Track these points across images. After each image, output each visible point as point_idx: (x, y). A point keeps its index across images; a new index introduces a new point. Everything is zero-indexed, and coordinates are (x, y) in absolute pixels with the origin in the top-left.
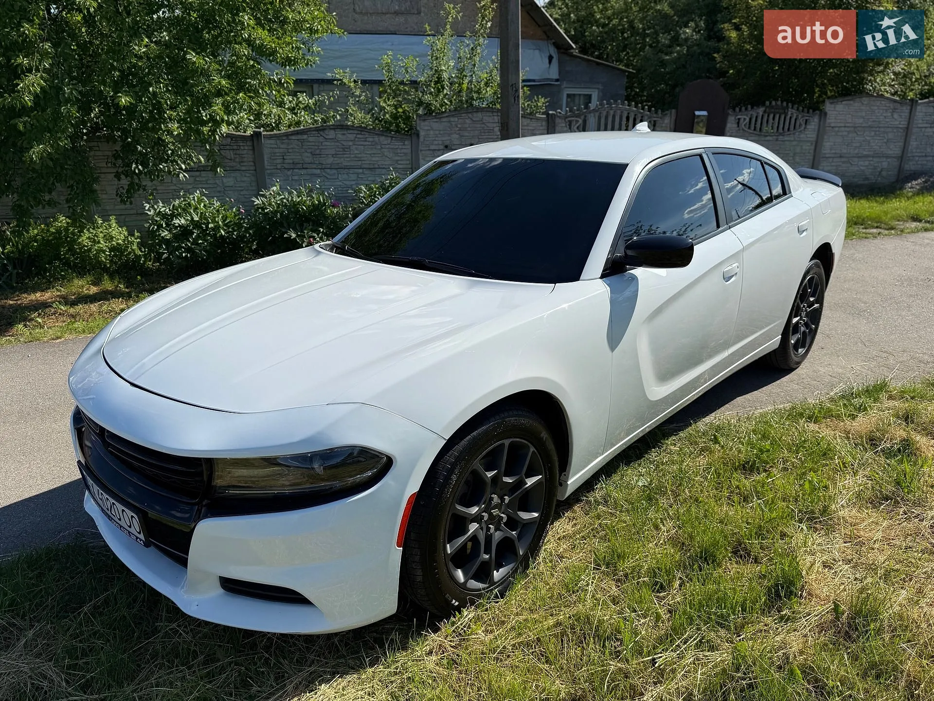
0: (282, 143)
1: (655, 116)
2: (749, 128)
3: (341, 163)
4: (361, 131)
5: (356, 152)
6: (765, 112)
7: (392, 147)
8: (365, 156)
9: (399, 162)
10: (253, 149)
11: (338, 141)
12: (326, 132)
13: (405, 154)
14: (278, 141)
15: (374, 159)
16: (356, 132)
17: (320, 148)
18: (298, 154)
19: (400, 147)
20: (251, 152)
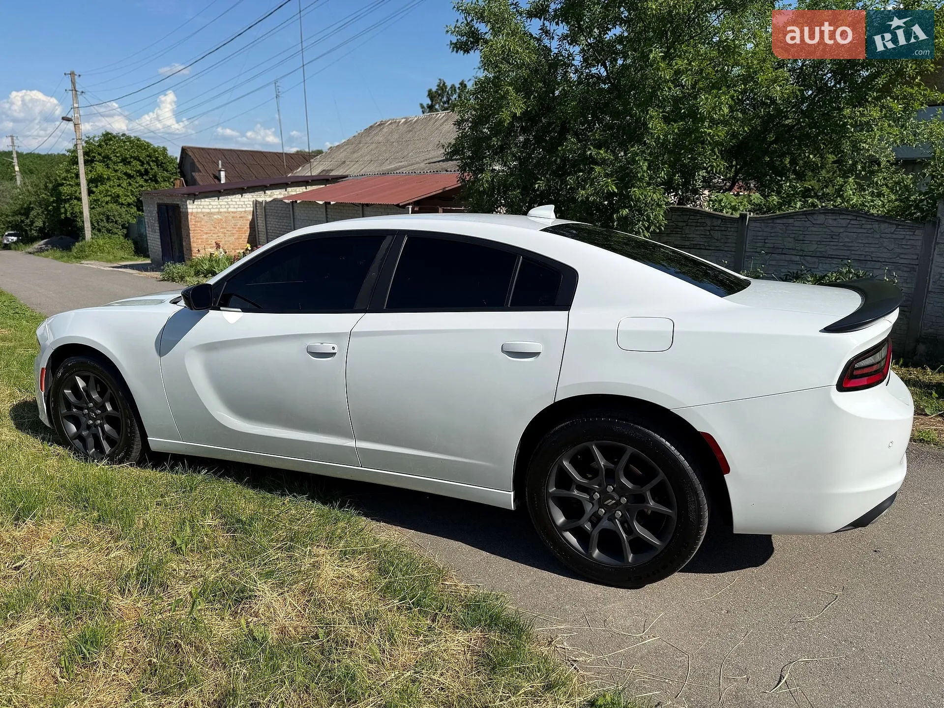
0: (767, 227)
3: (826, 251)
5: (846, 240)
7: (896, 236)
10: (738, 231)
11: (826, 227)
12: (815, 216)
13: (913, 246)
14: (763, 224)
15: (867, 249)
16: (850, 217)
17: (805, 233)
18: (780, 239)
19: (908, 237)
20: (735, 234)
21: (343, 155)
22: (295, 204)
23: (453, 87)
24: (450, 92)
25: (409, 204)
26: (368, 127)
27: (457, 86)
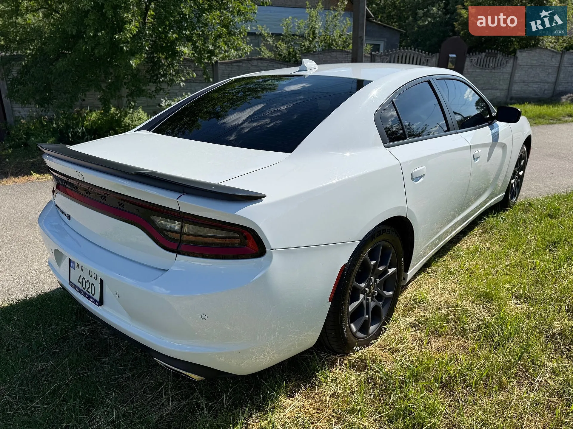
0: (229, 68)
1: (428, 56)
2: (477, 65)
4: (271, 61)
6: (486, 56)
10: (213, 71)
11: (258, 67)
12: (253, 61)
14: (226, 66)
16: (268, 62)
17: (249, 70)
18: (236, 74)
20: (212, 72)
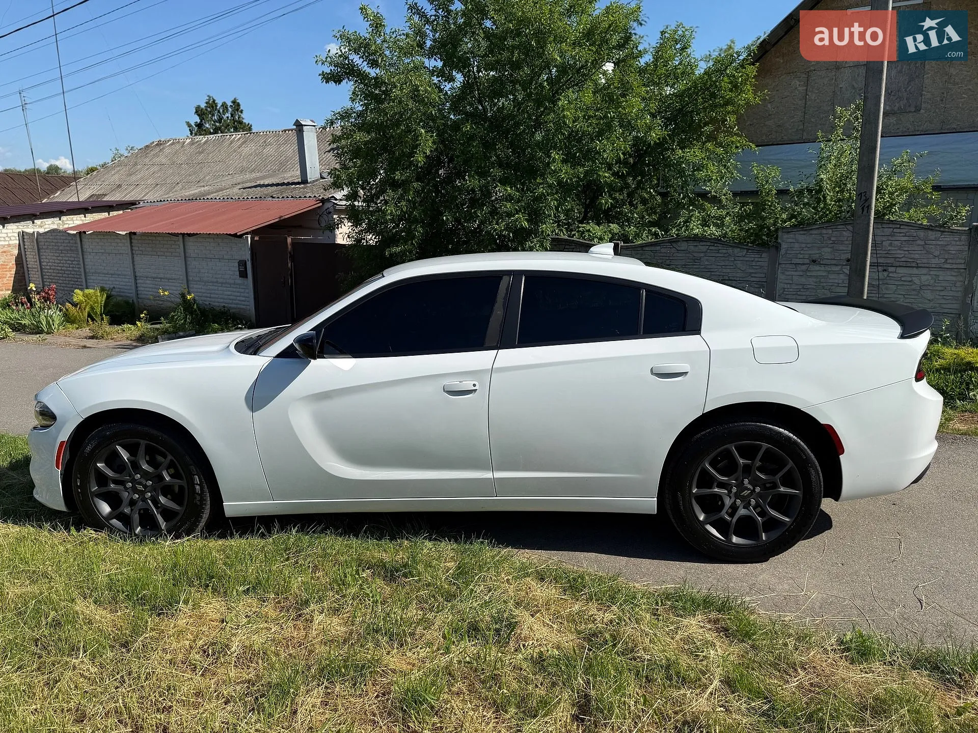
0: (637, 254)
5: (706, 263)
7: (747, 259)
8: (716, 267)
9: (753, 275)
11: (689, 253)
12: (679, 244)
13: (761, 267)
14: (633, 252)
15: (725, 270)
19: (756, 259)
21: (117, 177)
22: (83, 235)
23: (224, 105)
24: (221, 111)
25: (247, 233)
26: (143, 146)
27: (229, 104)
